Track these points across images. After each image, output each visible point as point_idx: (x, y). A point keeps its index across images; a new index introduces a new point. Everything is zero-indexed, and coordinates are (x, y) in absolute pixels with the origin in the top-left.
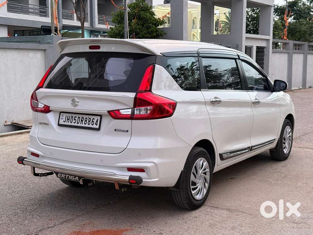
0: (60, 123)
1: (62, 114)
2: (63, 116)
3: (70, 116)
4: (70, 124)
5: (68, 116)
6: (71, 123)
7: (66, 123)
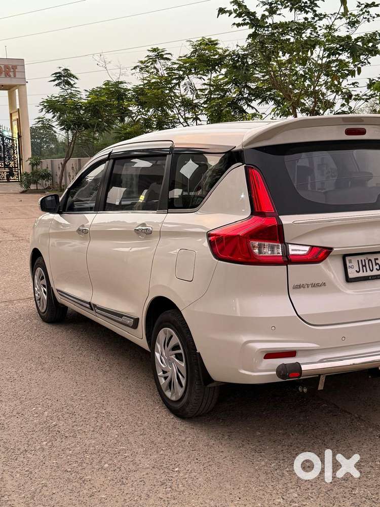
0: (351, 276)
1: (347, 259)
2: (350, 262)
3: (365, 260)
4: (369, 273)
5: (362, 260)
6: (372, 271)
7: (361, 274)
